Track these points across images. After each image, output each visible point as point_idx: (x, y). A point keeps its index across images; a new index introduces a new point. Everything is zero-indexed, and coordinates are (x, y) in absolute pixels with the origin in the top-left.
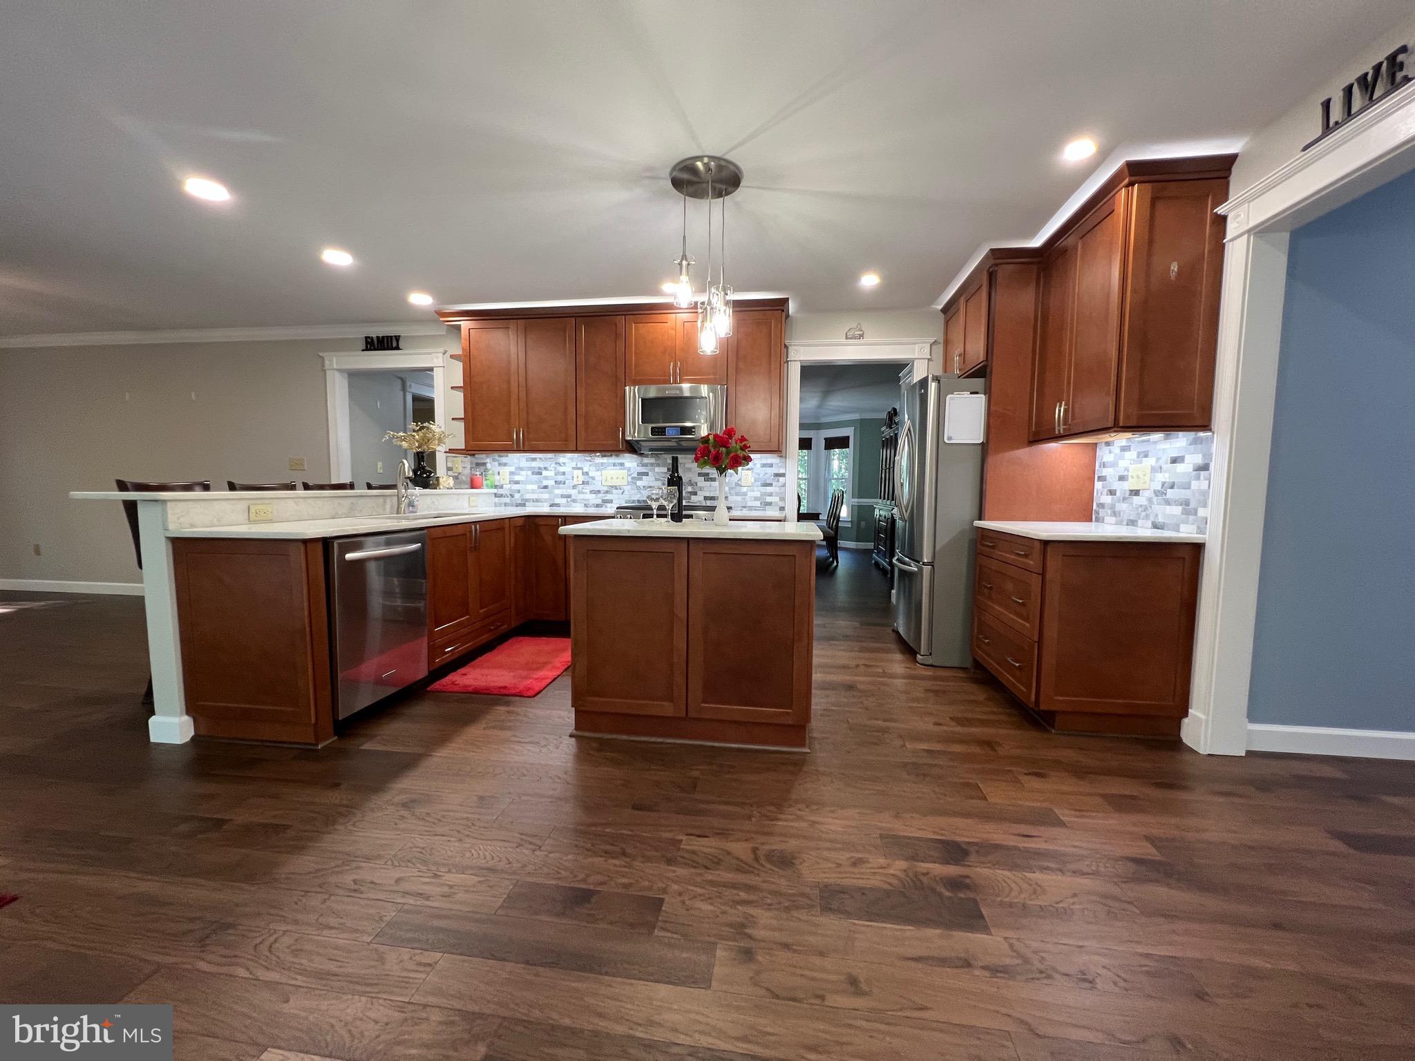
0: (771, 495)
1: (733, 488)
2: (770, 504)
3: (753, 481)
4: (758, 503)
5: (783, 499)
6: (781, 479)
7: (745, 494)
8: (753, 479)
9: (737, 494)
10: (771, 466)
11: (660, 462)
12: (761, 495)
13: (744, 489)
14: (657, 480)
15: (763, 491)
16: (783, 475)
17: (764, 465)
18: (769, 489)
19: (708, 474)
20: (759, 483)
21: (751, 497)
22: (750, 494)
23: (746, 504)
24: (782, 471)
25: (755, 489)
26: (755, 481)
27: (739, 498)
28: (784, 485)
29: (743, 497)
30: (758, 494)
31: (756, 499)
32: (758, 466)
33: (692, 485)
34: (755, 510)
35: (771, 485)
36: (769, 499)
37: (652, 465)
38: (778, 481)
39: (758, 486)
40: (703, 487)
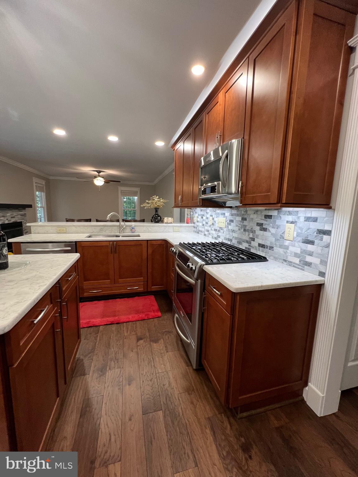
0: (311, 254)
1: (278, 240)
2: (309, 264)
3: (295, 235)
4: (297, 261)
5: (324, 262)
6: (325, 237)
7: (287, 248)
8: (295, 233)
9: (281, 246)
10: (315, 220)
11: (239, 213)
12: (301, 253)
13: (287, 243)
14: (237, 226)
15: (304, 248)
16: (328, 233)
17: (308, 219)
18: (310, 247)
19: (263, 224)
20: (300, 239)
21: (291, 252)
22: (291, 249)
23: (287, 257)
24: (327, 228)
25: (296, 244)
26: (297, 236)
27: (281, 251)
28: (328, 246)
29: (285, 250)
30: (298, 251)
31: (296, 255)
32: (302, 219)
33: (252, 232)
34: (294, 266)
35: (312, 243)
36: (309, 259)
37: (235, 215)
38: (322, 240)
39: (299, 242)
40: (258, 235)
